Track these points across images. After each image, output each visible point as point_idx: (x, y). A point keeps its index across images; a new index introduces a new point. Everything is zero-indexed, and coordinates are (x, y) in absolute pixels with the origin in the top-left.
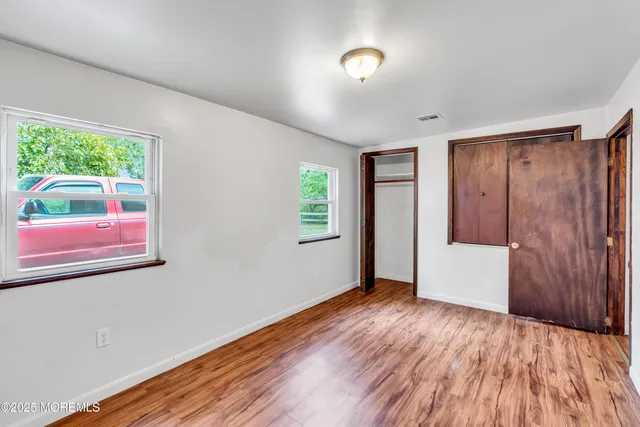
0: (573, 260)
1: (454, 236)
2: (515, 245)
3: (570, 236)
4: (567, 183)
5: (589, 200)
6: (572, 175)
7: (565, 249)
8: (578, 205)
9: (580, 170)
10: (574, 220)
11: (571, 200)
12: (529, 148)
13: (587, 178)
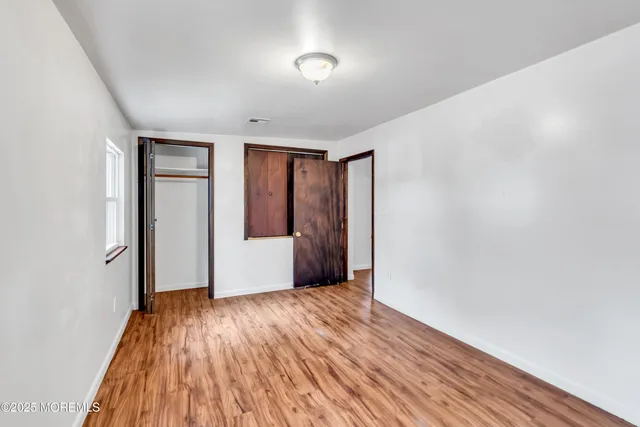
0: (328, 240)
1: (250, 232)
2: (298, 234)
3: (326, 223)
4: (325, 188)
5: (335, 200)
6: (327, 183)
7: (324, 233)
8: (330, 204)
9: (330, 179)
10: (328, 213)
11: (327, 200)
12: (305, 161)
13: (334, 186)
